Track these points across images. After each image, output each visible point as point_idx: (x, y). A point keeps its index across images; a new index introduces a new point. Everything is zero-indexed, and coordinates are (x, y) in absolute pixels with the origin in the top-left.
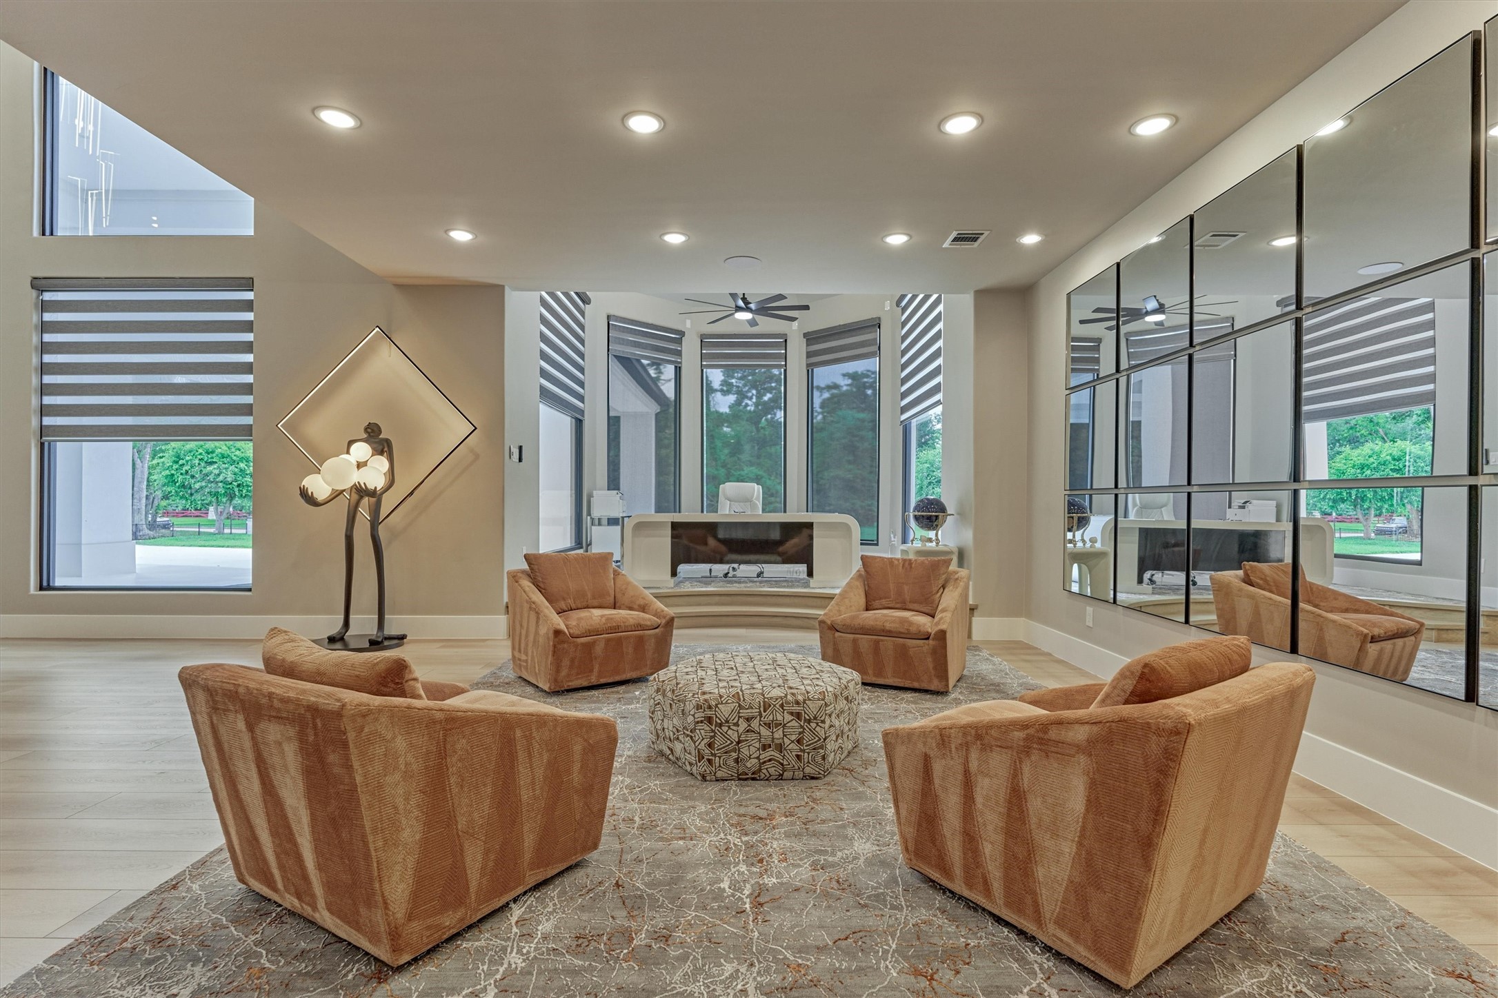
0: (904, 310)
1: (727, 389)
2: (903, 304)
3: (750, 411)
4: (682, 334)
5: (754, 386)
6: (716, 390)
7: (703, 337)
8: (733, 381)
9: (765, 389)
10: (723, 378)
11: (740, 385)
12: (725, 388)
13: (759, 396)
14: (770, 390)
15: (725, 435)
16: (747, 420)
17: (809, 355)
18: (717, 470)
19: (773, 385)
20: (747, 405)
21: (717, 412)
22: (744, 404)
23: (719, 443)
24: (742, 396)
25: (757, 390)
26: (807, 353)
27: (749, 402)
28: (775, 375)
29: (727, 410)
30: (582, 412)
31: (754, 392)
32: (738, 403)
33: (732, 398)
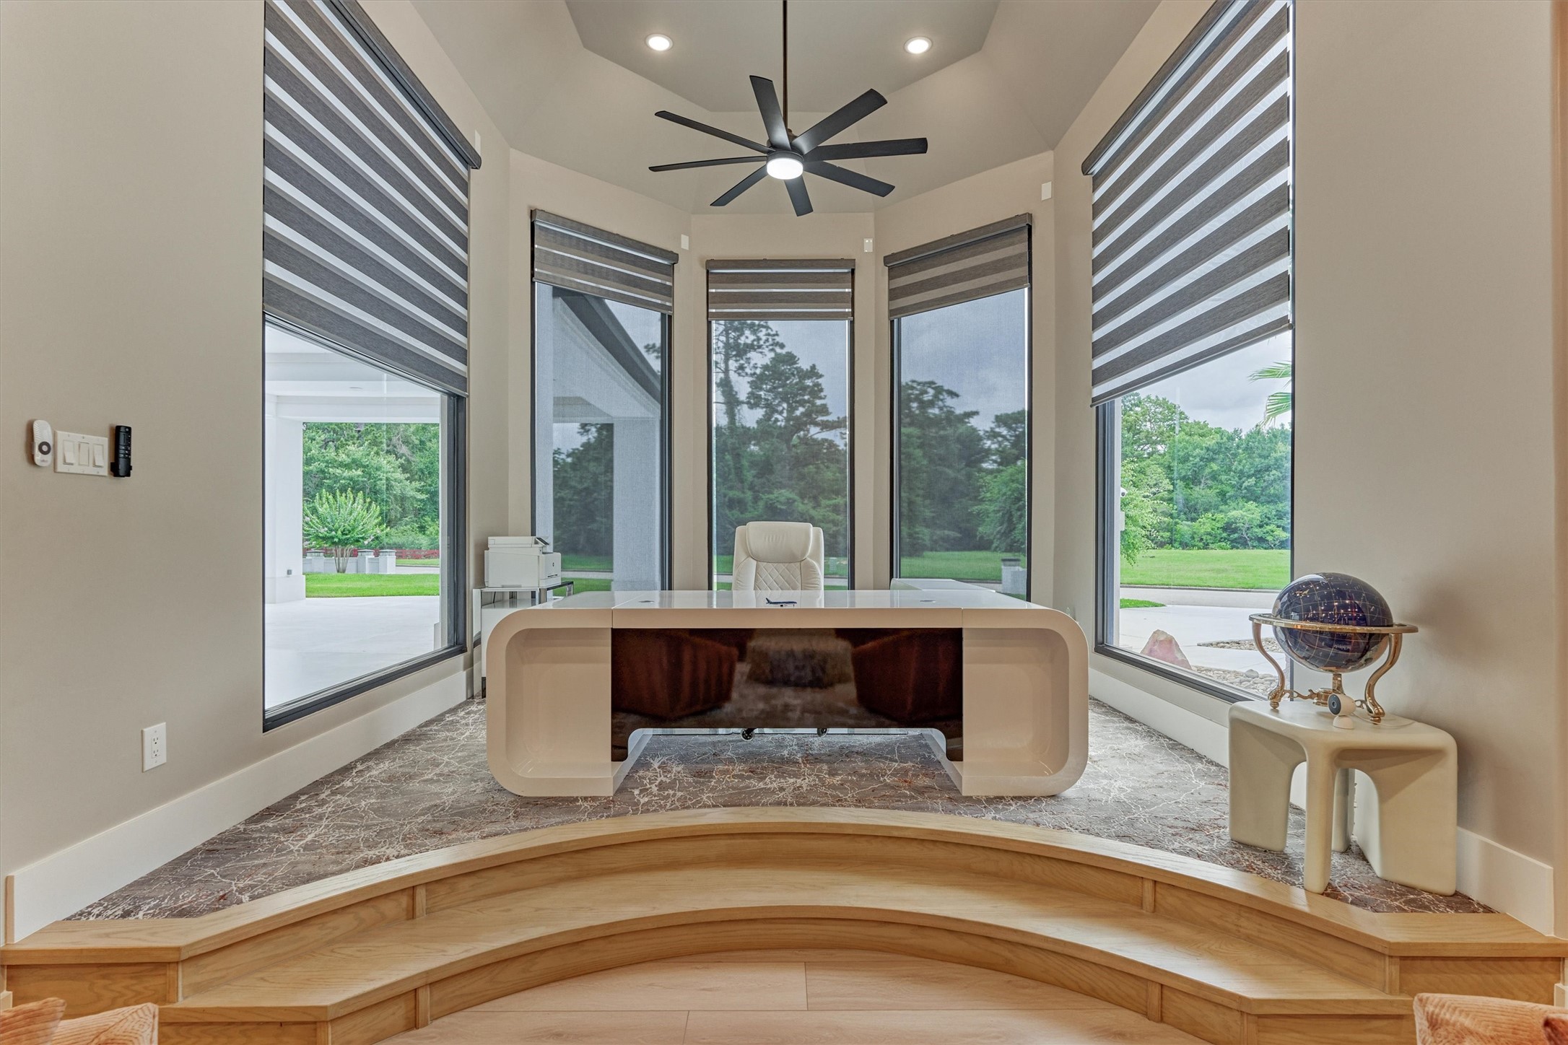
0: (1097, 181)
1: (754, 401)
2: (1097, 168)
3: (780, 427)
4: (674, 258)
5: (785, 399)
6: (743, 403)
7: (710, 265)
8: (762, 393)
9: (796, 402)
10: (750, 390)
11: (770, 398)
12: (752, 401)
13: (791, 409)
14: (802, 403)
15: (752, 454)
16: (777, 438)
17: (894, 294)
18: (743, 492)
19: (806, 397)
20: (777, 420)
21: (743, 427)
22: (773, 419)
23: (745, 463)
24: (771, 409)
25: (788, 403)
26: (891, 291)
27: (780, 417)
28: (808, 386)
29: (755, 426)
30: (463, 381)
31: (785, 405)
32: (768, 417)
33: (759, 413)
